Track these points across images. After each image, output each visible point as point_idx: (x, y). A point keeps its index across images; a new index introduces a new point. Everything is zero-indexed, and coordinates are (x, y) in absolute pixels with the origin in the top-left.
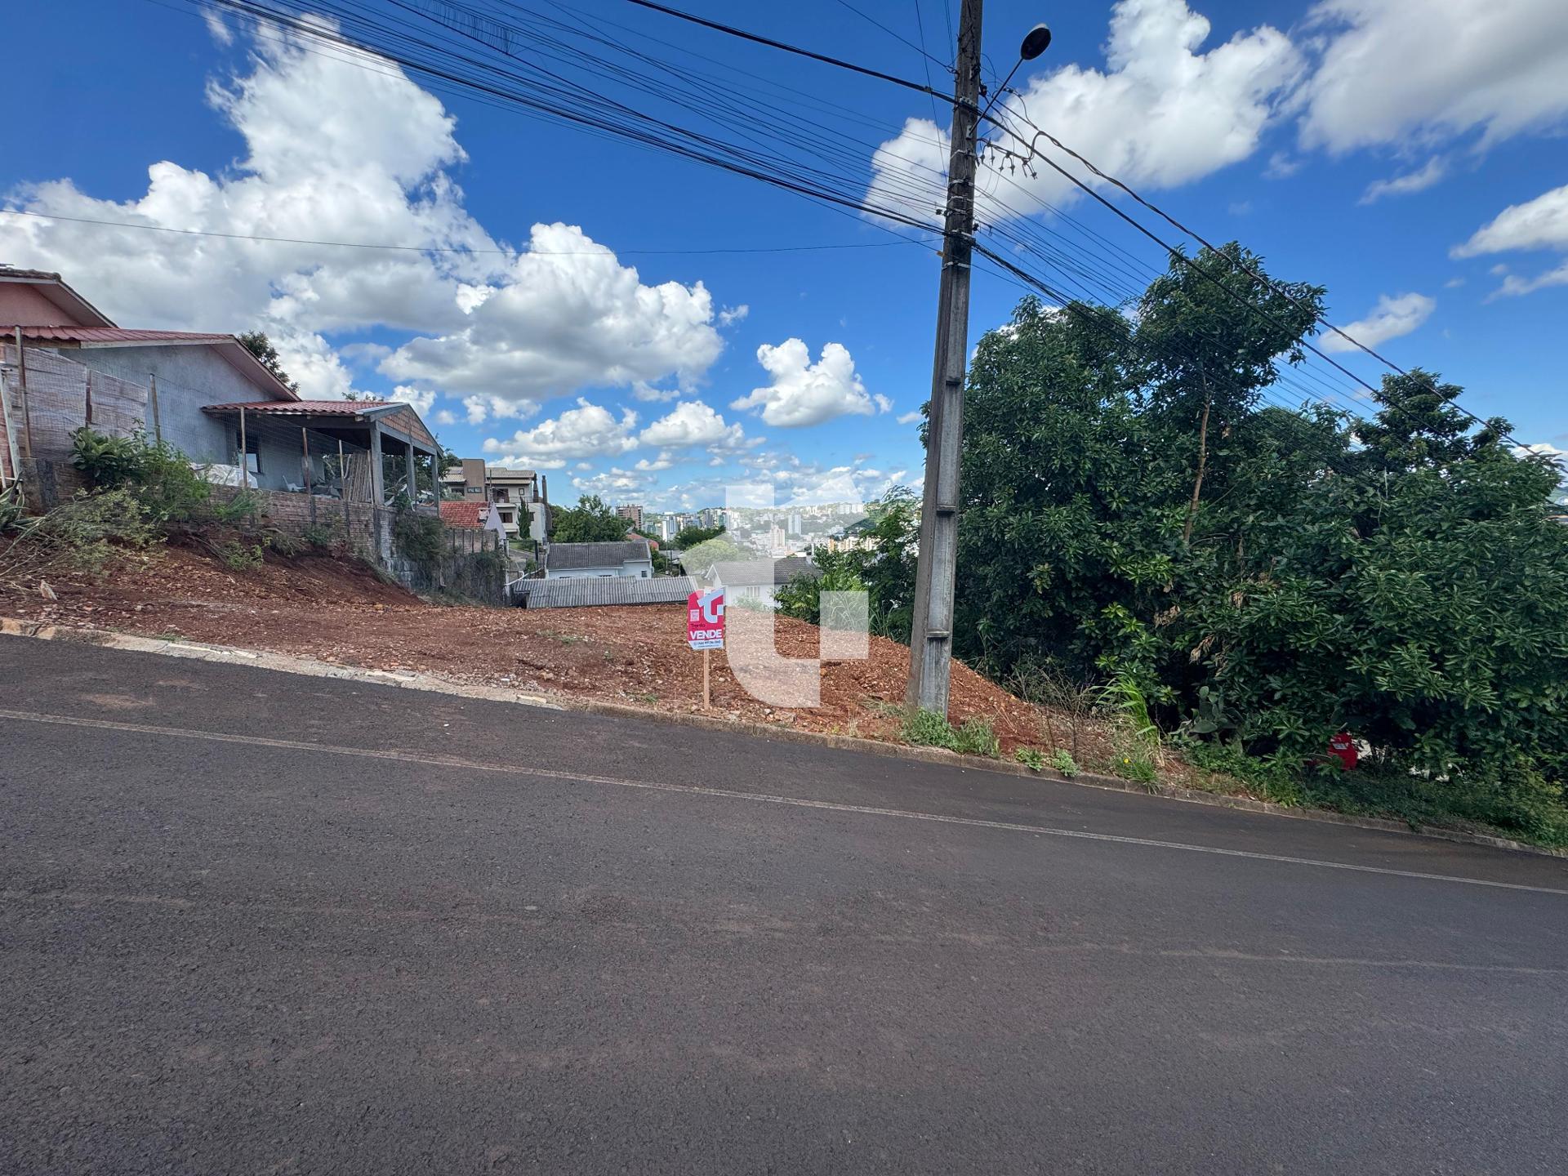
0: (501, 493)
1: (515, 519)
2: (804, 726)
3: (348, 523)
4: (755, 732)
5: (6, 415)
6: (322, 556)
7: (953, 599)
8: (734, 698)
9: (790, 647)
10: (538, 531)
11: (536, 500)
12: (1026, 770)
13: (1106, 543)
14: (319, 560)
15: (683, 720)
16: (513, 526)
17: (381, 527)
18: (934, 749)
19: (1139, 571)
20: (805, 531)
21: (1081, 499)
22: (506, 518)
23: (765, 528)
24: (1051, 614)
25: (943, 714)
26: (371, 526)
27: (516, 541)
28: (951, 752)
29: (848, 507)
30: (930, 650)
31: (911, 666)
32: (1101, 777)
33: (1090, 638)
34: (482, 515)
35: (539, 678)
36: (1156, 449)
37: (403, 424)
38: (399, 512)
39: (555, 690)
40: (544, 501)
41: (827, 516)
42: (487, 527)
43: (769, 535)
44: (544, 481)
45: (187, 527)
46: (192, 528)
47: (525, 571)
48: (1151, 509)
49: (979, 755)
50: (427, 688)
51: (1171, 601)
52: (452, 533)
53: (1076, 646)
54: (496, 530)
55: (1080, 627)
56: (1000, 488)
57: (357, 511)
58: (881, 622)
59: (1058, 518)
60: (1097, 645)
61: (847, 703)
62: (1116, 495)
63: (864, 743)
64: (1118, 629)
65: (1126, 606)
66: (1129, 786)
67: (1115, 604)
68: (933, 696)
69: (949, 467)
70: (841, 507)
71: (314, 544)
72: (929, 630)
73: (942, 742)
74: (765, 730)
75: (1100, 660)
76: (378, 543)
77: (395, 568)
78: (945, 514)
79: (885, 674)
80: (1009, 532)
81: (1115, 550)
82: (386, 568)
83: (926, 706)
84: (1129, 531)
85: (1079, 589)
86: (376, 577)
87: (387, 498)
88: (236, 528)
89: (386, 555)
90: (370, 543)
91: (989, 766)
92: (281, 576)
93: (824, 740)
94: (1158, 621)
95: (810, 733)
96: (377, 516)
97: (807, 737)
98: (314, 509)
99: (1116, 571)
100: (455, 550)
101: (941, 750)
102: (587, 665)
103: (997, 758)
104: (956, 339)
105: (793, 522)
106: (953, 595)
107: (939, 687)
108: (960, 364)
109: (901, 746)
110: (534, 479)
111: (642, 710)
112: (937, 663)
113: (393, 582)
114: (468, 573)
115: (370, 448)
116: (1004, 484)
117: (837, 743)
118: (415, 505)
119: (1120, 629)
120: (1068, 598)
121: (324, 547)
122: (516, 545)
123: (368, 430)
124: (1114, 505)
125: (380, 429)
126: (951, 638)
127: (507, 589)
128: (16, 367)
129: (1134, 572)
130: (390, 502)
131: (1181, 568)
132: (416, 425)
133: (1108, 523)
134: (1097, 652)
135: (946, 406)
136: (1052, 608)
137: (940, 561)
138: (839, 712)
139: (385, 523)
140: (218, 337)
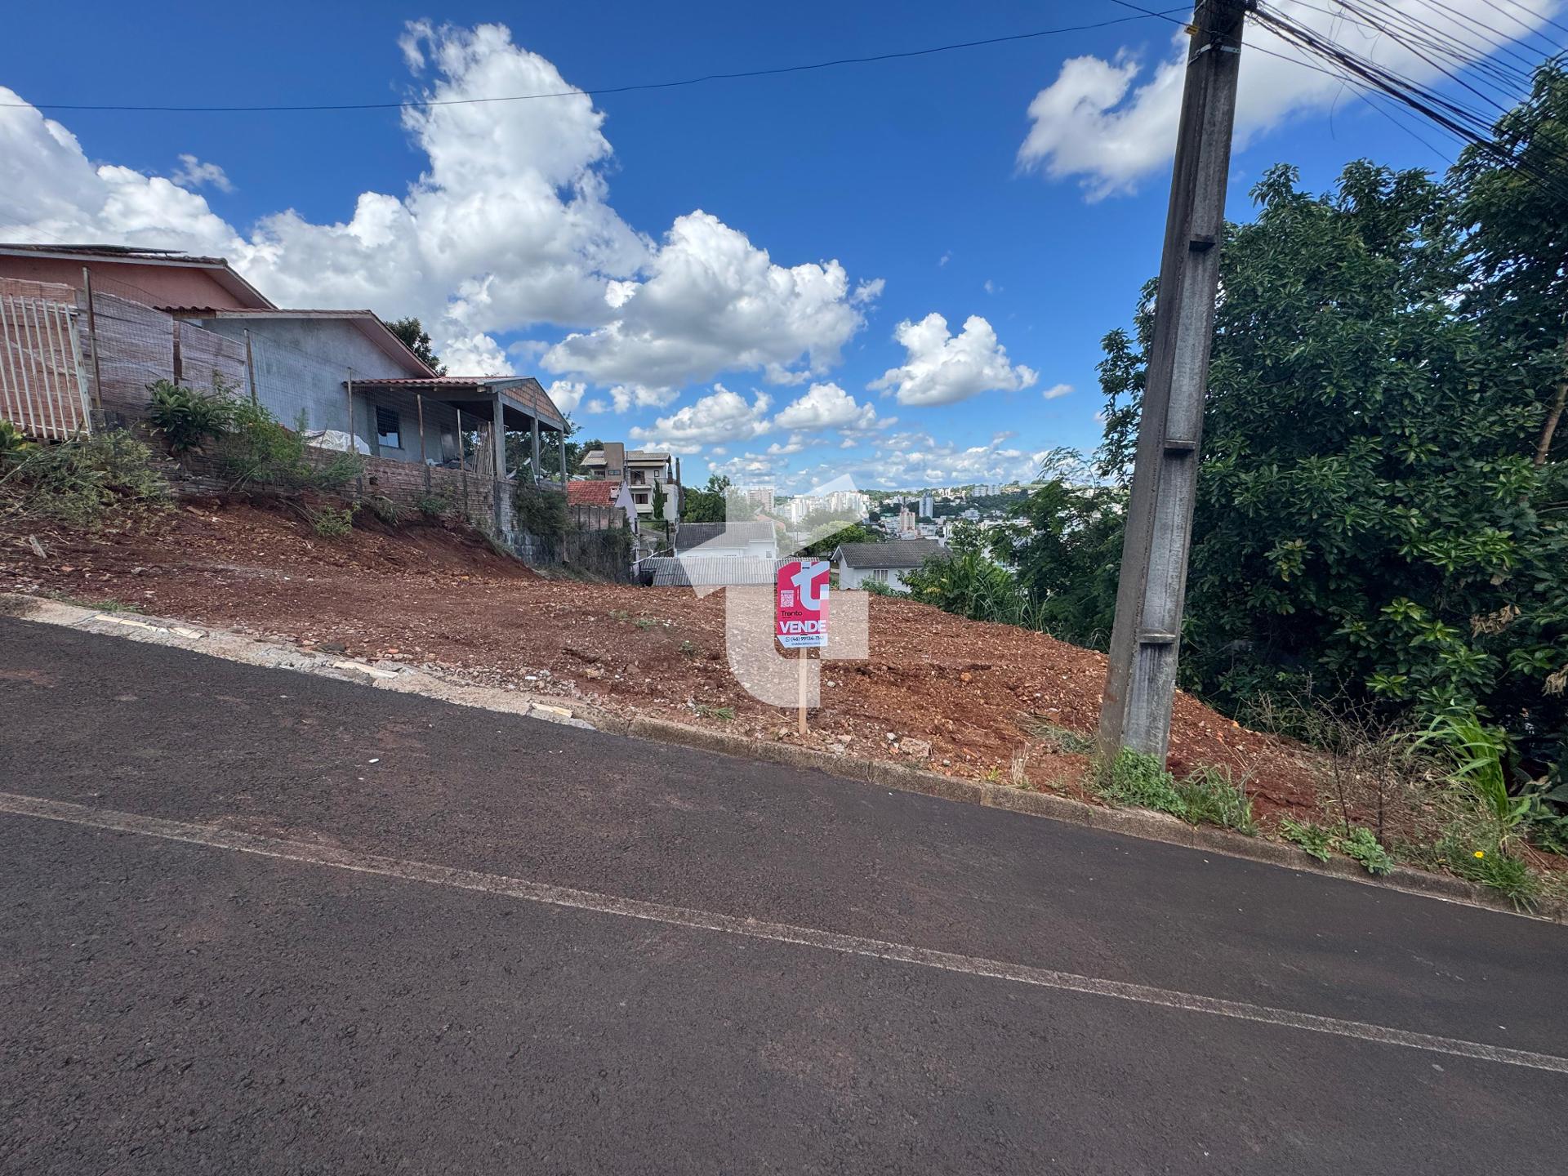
0: (637, 475)
1: (650, 500)
2: (946, 766)
3: (466, 494)
4: (872, 775)
5: (76, 363)
6: (434, 526)
7: (1183, 585)
8: (846, 713)
9: (922, 641)
10: (671, 512)
11: (670, 481)
12: (1300, 857)
13: (1399, 510)
14: (429, 531)
15: (766, 750)
16: (648, 507)
17: (501, 499)
18: (1148, 813)
19: (1453, 553)
20: (936, 514)
21: (1365, 444)
22: (642, 499)
23: (895, 510)
24: (1292, 611)
25: (1159, 759)
26: (491, 500)
27: (650, 520)
28: (1175, 820)
29: (984, 489)
30: (1143, 662)
31: (1109, 682)
32: (1424, 874)
33: (1356, 647)
34: (614, 494)
35: (580, 677)
36: (1486, 373)
37: (528, 397)
38: (521, 485)
39: (596, 695)
40: (678, 483)
41: (961, 498)
42: (618, 505)
43: (898, 519)
44: (678, 464)
45: (280, 491)
46: (286, 491)
47: (656, 550)
48: (1471, 462)
49: (1221, 828)
50: (407, 689)
51: (1501, 598)
52: (577, 510)
53: (1331, 659)
54: (624, 508)
55: (1340, 631)
56: (1227, 434)
57: (476, 483)
58: (1034, 612)
59: (1327, 471)
60: (1368, 658)
61: (1002, 726)
62: (1415, 441)
63: (1037, 799)
64: (1408, 636)
65: (1420, 603)
66: (1479, 895)
67: (1404, 600)
68: (1143, 730)
69: (1186, 381)
70: (977, 489)
71: (425, 513)
72: (1141, 632)
73: (1160, 804)
74: (886, 772)
75: (1375, 681)
76: (498, 515)
77: (515, 541)
78: (1177, 454)
79: (1051, 684)
80: (1241, 494)
81: (1414, 521)
82: (505, 541)
83: (1132, 746)
84: (1436, 494)
85: (1340, 576)
86: (491, 550)
87: (509, 471)
88: (339, 493)
89: (506, 528)
90: (489, 517)
91: (1239, 847)
92: (373, 543)
93: (976, 792)
94: (1479, 626)
95: (954, 780)
96: (497, 488)
97: (950, 785)
98: (428, 479)
99: (1410, 552)
100: (580, 526)
101: (1158, 816)
102: (654, 659)
103: (1251, 835)
104: (1208, 175)
105: (925, 504)
106: (1184, 579)
107: (1153, 718)
108: (1214, 214)
109: (1096, 808)
110: (669, 461)
111: (707, 732)
112: (1152, 680)
113: (509, 555)
114: (593, 550)
115: (492, 420)
116: (1233, 428)
117: (995, 798)
118: (538, 480)
119: (1412, 637)
120: (1323, 590)
121: (435, 517)
122: (650, 525)
123: (491, 402)
124: (1412, 456)
125: (503, 401)
126: (1177, 644)
127: (636, 567)
128: (84, 312)
129: (1443, 554)
130: (512, 475)
131: (1532, 551)
132: (542, 398)
133: (1398, 483)
134: (1368, 668)
135: (1187, 283)
136: (1293, 602)
137: (1165, 527)
138: (993, 741)
139: (506, 499)
140: (356, 312)
